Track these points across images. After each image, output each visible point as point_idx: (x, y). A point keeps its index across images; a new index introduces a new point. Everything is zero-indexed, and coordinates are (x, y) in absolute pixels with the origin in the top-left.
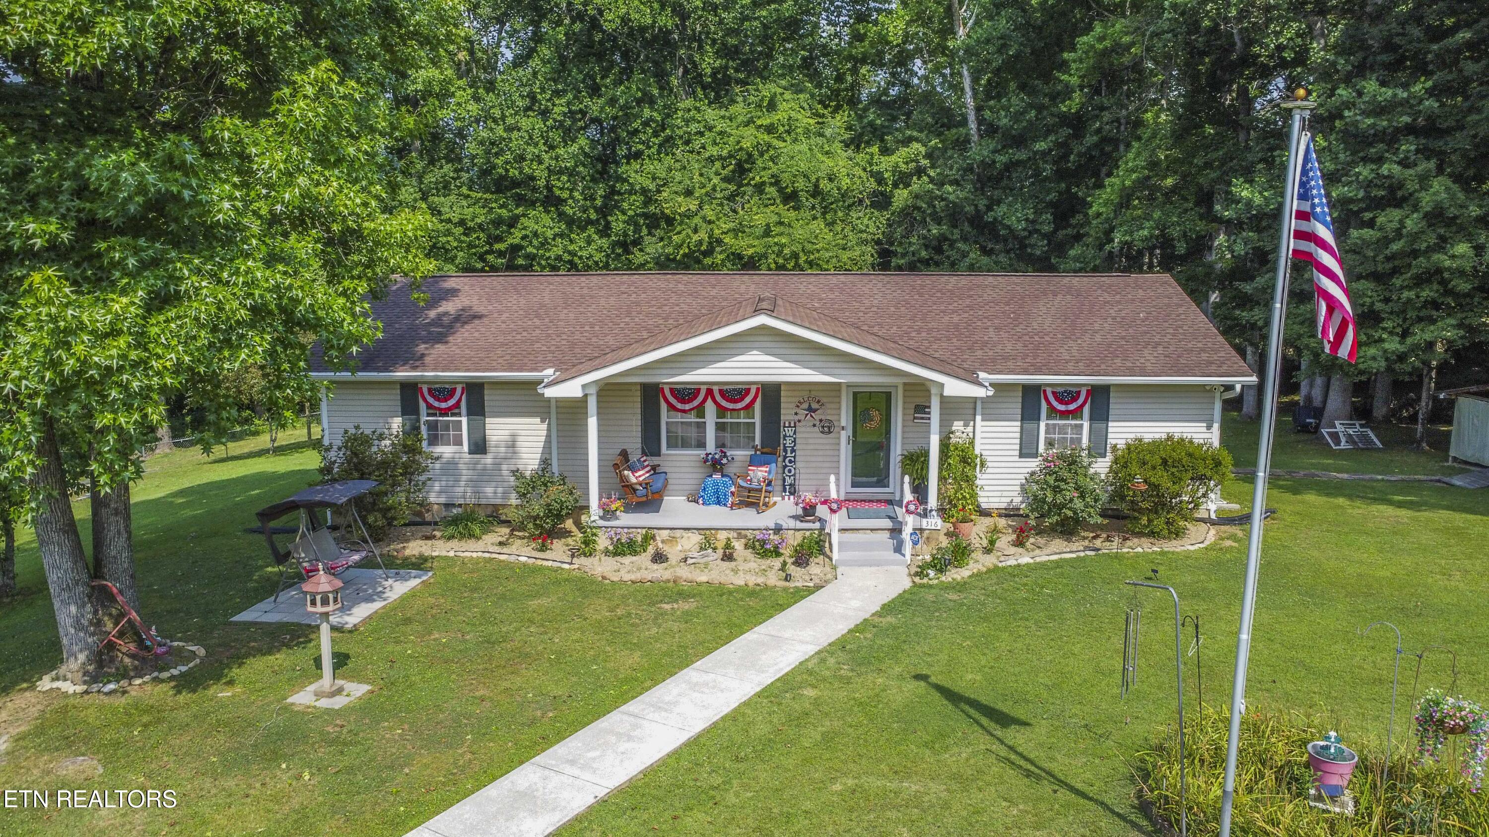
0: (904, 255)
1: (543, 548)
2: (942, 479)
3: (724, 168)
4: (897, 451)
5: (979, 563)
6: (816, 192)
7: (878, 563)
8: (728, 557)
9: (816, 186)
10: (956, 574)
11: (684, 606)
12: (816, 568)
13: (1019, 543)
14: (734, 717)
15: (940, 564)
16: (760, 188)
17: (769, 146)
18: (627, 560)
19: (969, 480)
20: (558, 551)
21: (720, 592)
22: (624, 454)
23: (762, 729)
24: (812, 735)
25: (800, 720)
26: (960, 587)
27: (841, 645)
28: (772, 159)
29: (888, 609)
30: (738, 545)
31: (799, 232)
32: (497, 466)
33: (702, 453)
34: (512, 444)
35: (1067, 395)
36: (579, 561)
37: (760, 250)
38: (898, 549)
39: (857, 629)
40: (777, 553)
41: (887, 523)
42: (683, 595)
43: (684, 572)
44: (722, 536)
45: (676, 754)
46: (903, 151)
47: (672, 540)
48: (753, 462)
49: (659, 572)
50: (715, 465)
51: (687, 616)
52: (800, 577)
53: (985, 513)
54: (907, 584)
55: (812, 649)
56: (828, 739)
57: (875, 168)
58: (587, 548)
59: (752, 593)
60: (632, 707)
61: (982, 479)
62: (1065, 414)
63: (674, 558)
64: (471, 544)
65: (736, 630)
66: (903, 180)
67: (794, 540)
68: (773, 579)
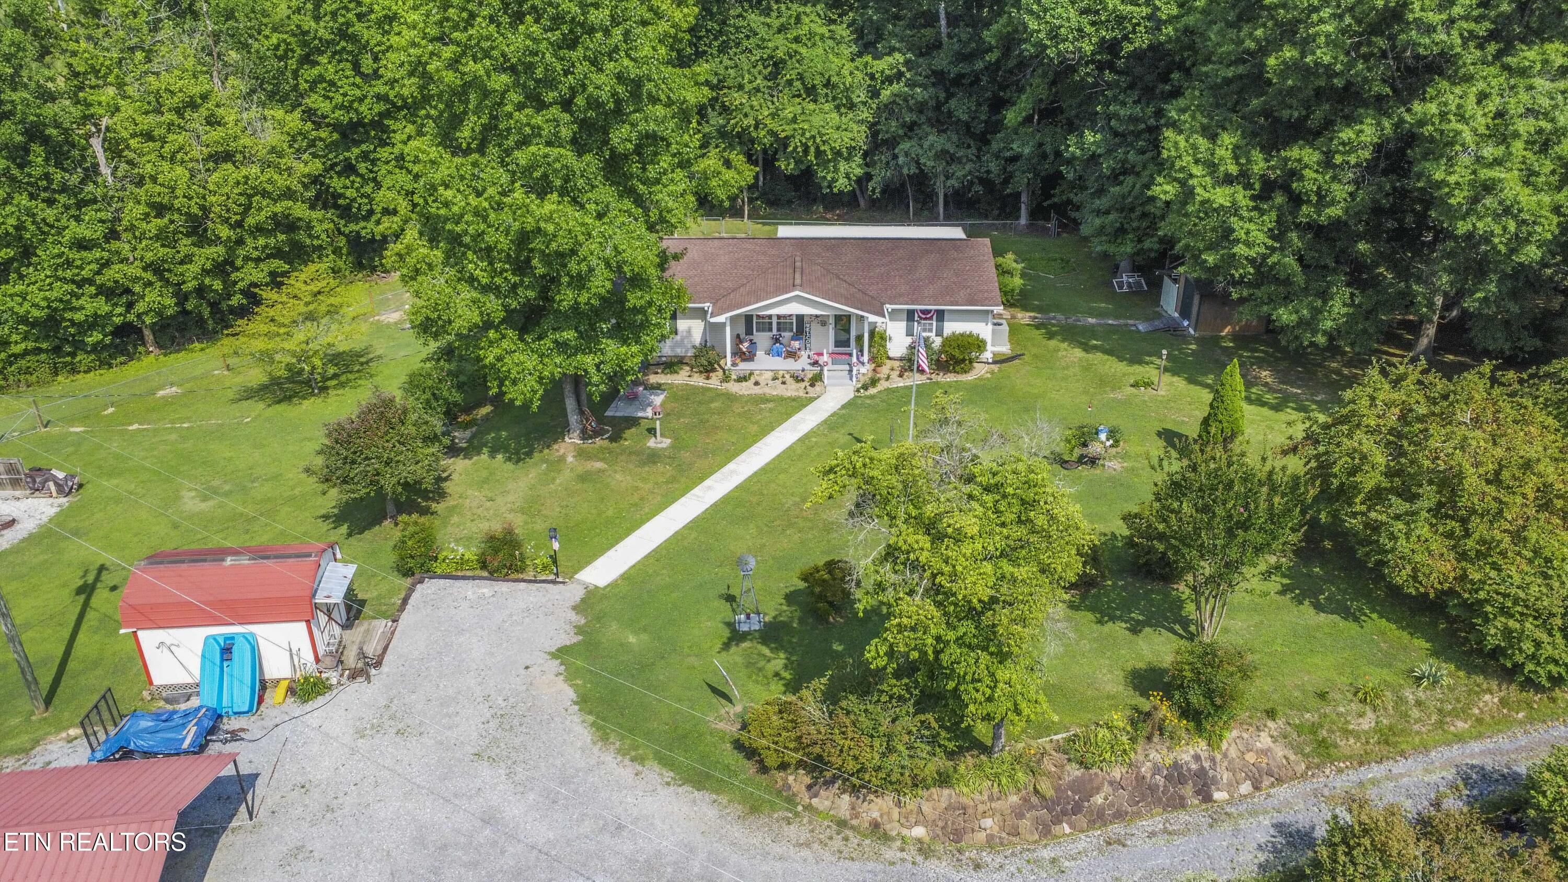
0: (887, 132)
1: (708, 378)
2: (870, 346)
3: (765, 68)
4: (853, 333)
5: (882, 385)
6: (828, 84)
7: (841, 385)
8: (784, 383)
9: (829, 80)
10: (872, 391)
11: (770, 405)
12: (818, 388)
13: (901, 376)
14: (790, 448)
15: (865, 387)
16: (790, 83)
17: (796, 52)
18: (744, 384)
19: (884, 347)
20: (715, 381)
21: (781, 400)
22: (738, 336)
23: (799, 451)
24: (814, 453)
25: (810, 448)
26: (872, 397)
27: (825, 422)
28: (798, 61)
29: (843, 407)
30: (787, 376)
31: (817, 120)
32: (682, 340)
33: (770, 334)
34: (689, 331)
35: (925, 312)
36: (725, 385)
37: (789, 133)
38: (851, 379)
39: (832, 415)
40: (803, 380)
41: (847, 367)
42: (768, 400)
43: (767, 390)
44: (781, 373)
45: (774, 459)
46: (889, 59)
47: (761, 375)
48: (793, 339)
49: (757, 390)
50: (776, 340)
51: (771, 411)
52: (812, 392)
53: (889, 358)
54: (852, 396)
55: (815, 424)
56: (819, 455)
57: (869, 71)
58: (726, 379)
59: (794, 399)
60: (758, 445)
61: (889, 345)
62: (926, 319)
63: (762, 383)
64: (675, 376)
65: (789, 416)
66: (889, 80)
67: (810, 376)
68: (802, 393)
